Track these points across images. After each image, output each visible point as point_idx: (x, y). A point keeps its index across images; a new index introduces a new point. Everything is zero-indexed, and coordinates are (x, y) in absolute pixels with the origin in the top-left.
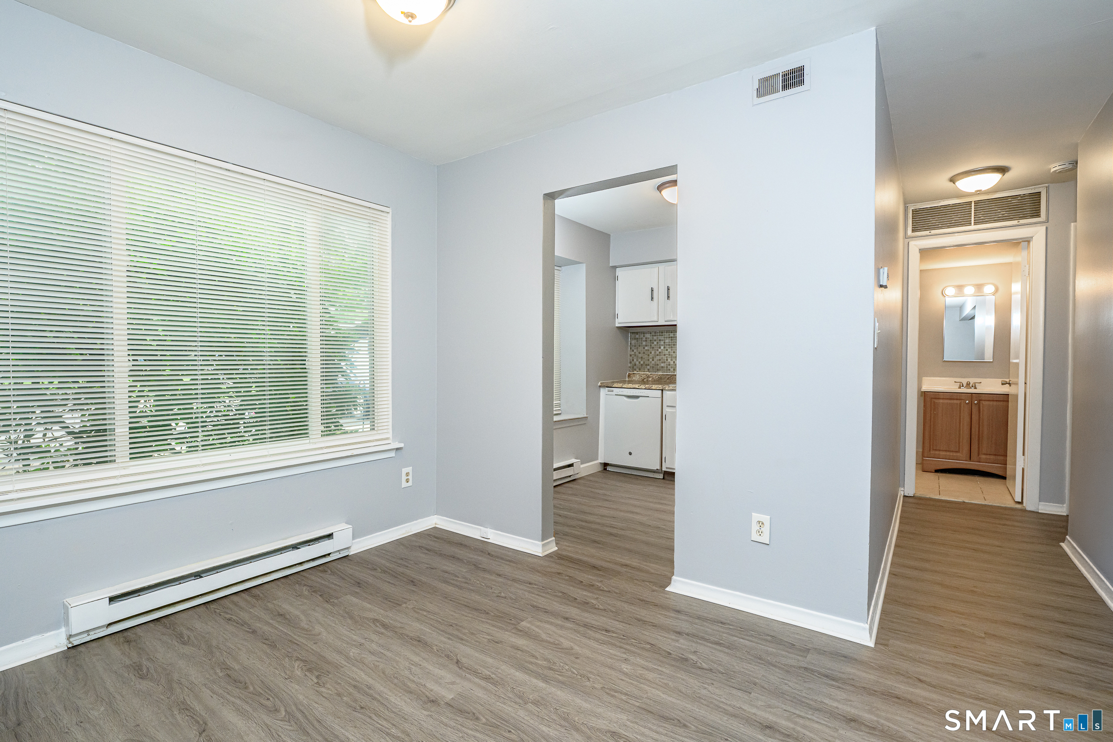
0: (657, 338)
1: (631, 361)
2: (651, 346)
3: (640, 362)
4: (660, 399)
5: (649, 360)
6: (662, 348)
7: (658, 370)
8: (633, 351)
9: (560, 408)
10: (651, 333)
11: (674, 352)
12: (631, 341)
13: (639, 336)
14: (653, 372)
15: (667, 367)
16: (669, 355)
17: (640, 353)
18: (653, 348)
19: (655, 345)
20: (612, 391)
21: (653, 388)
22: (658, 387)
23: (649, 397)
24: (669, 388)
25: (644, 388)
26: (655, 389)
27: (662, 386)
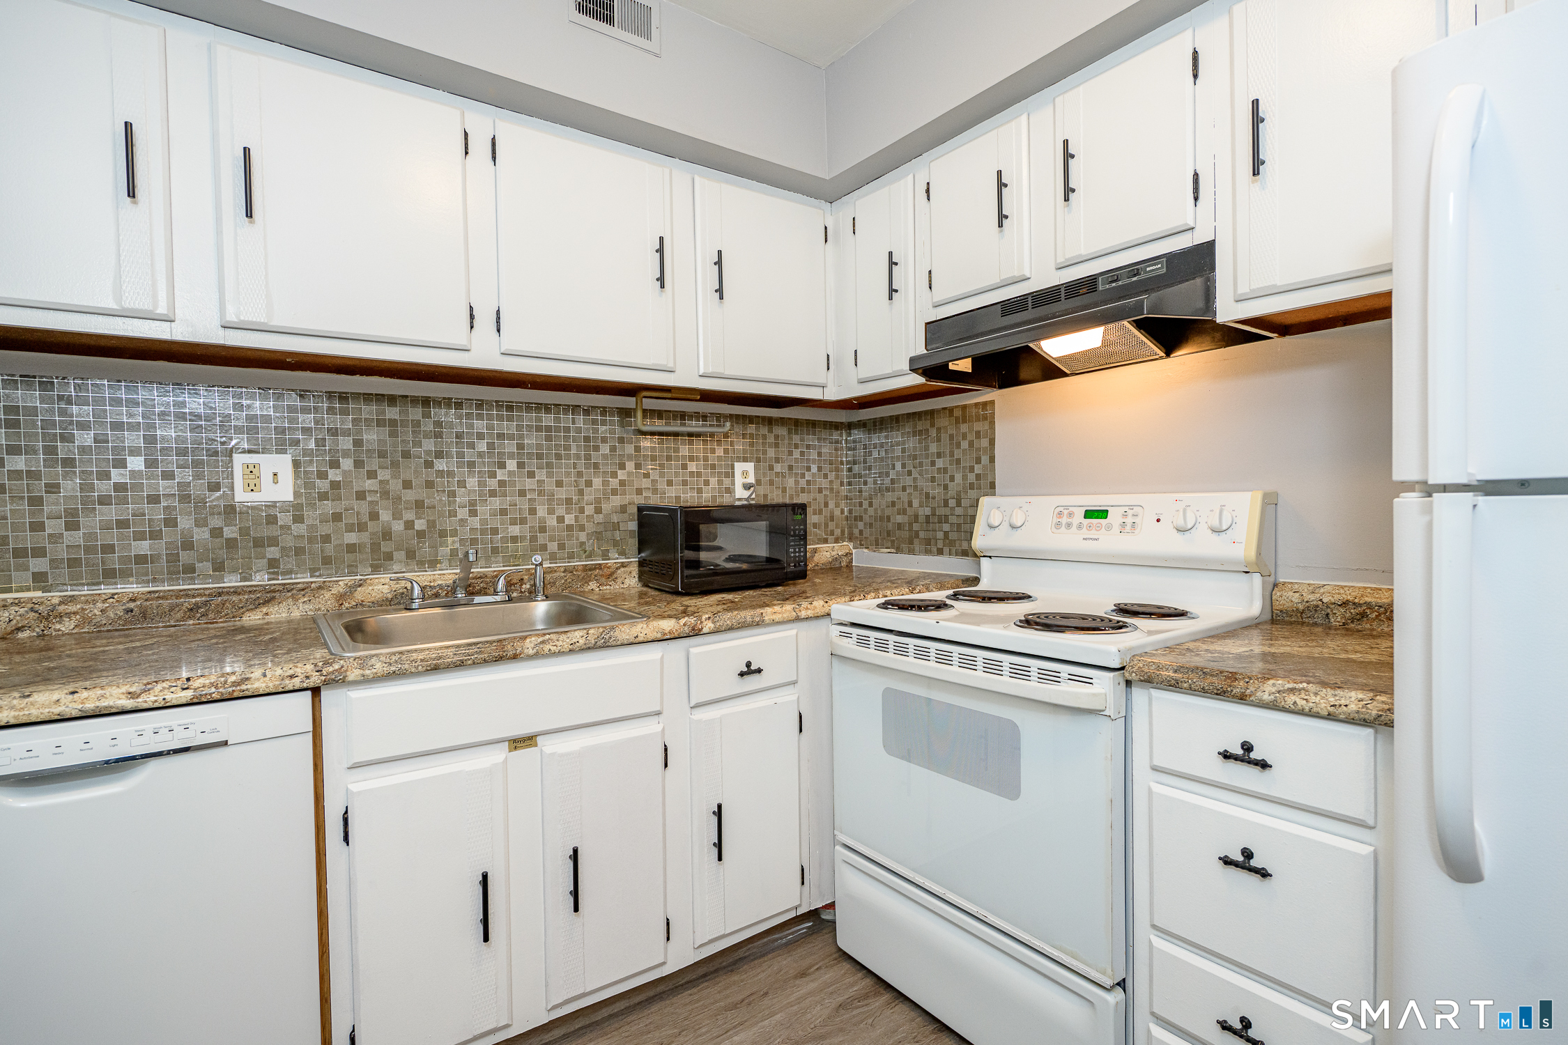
2: (51, 451)
18: (69, 463)
21: (257, 686)
22: (292, 677)
23: (225, 743)
24: (367, 672)
25: (184, 701)
26: (268, 691)
27: (316, 665)
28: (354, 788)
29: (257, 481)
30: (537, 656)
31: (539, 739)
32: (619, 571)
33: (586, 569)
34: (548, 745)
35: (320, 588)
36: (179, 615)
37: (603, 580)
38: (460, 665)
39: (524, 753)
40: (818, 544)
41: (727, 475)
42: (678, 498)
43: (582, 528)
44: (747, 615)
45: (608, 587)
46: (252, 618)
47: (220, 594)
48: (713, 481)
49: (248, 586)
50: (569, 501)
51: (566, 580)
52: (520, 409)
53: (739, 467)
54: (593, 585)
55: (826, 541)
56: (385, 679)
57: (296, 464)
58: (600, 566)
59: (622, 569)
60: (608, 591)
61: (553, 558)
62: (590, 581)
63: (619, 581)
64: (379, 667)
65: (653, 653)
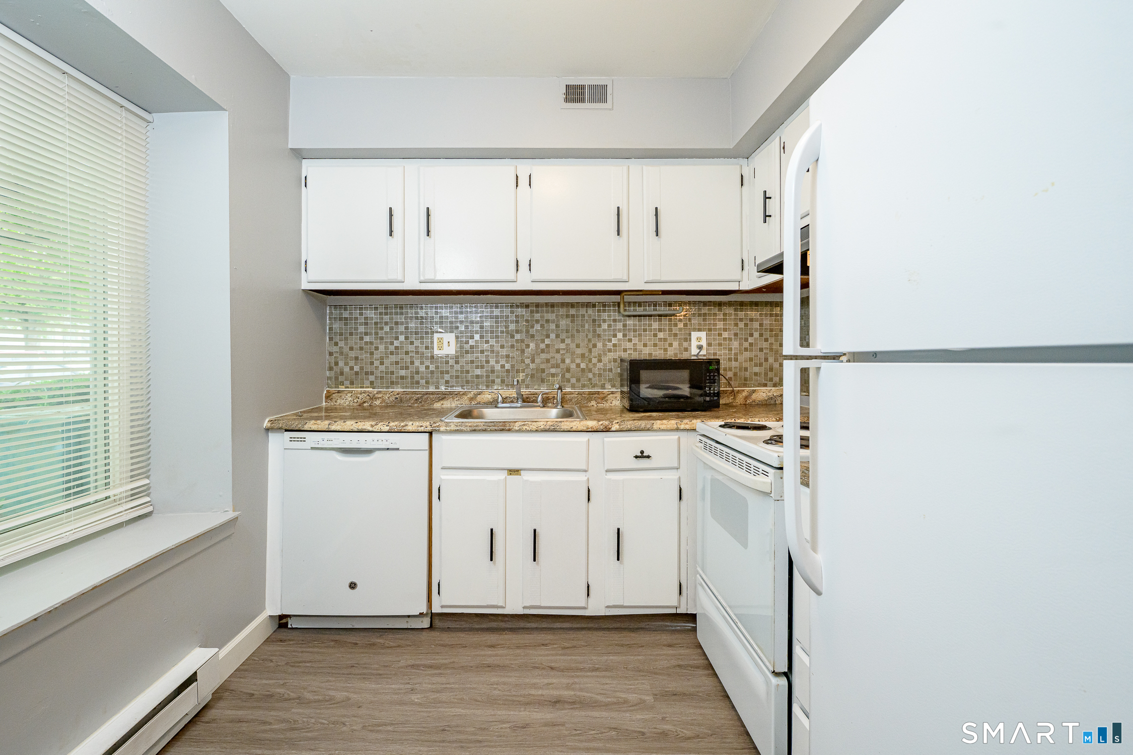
0: (391, 319)
1: (333, 365)
2: (376, 334)
3: (352, 368)
4: (427, 453)
5: (372, 363)
6: (402, 338)
7: (392, 383)
8: (336, 344)
9: (147, 499)
10: (376, 308)
11: (427, 348)
12: (331, 324)
13: (351, 314)
14: (382, 388)
15: (412, 377)
16: (417, 353)
17: (351, 349)
18: (382, 338)
19: (386, 333)
20: (303, 440)
21: (410, 428)
22: (421, 426)
23: (398, 449)
24: (448, 428)
25: (386, 430)
26: (412, 431)
27: (430, 423)
28: (443, 477)
29: (442, 345)
30: (519, 431)
31: (522, 472)
32: (609, 396)
33: (590, 393)
34: (525, 476)
35: (463, 394)
36: (412, 402)
37: (599, 400)
38: (485, 431)
39: (514, 477)
40: (758, 387)
41: (686, 340)
42: (650, 354)
43: (590, 371)
44: (643, 424)
45: (602, 405)
46: (437, 405)
47: (427, 394)
48: (676, 344)
49: (437, 391)
50: (583, 356)
51: (578, 399)
52: (558, 306)
53: (695, 335)
54: (593, 403)
55: (765, 385)
56: (454, 433)
57: (457, 337)
58: (598, 393)
59: (611, 395)
60: (602, 407)
61: (573, 387)
62: (592, 400)
63: (609, 402)
64: (453, 428)
65: (584, 437)
